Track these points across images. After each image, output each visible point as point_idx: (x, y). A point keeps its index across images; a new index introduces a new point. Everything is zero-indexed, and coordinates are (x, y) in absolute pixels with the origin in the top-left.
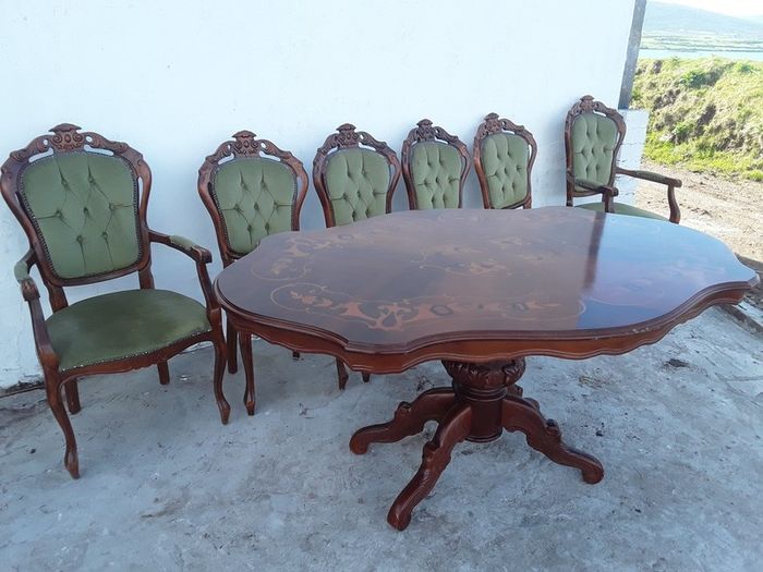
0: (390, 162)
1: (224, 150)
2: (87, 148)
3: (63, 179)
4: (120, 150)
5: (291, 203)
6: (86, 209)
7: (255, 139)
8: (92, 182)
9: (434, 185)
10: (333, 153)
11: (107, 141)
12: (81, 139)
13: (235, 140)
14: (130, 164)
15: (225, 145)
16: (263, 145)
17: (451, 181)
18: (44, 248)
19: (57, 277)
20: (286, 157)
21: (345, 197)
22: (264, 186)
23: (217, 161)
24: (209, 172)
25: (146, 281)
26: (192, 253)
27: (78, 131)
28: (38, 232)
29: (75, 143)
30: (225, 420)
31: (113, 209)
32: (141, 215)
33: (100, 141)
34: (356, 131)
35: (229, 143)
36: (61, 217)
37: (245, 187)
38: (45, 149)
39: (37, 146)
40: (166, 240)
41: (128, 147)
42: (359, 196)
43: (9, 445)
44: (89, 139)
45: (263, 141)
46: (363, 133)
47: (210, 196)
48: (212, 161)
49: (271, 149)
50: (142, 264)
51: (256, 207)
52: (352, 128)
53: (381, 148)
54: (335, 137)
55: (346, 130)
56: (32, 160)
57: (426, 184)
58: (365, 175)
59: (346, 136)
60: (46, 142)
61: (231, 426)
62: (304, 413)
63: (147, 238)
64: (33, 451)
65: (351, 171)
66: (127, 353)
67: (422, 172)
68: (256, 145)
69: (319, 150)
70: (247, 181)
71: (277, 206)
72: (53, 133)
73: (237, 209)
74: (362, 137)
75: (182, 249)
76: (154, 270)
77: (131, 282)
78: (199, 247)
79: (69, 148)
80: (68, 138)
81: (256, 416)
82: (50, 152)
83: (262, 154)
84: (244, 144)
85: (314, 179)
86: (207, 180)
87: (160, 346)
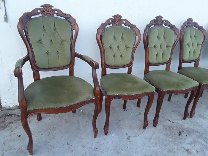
0: (175, 34)
1: (108, 22)
2: (55, 15)
3: (43, 27)
4: (68, 17)
5: (132, 46)
6: (51, 41)
7: (122, 18)
8: (55, 29)
9: (191, 46)
10: (152, 27)
11: (63, 13)
12: (53, 11)
13: (113, 18)
14: (71, 24)
15: (109, 19)
16: (124, 22)
17: (198, 45)
18: (33, 54)
19: (37, 67)
20: (133, 27)
21: (155, 47)
22: (122, 39)
23: (105, 26)
24: (101, 30)
25: (71, 73)
26: (91, 63)
27: (52, 8)
28: (31, 47)
29: (50, 13)
30: (95, 137)
31: (62, 41)
32: (72, 45)
33: (60, 13)
34: (163, 19)
35: (111, 19)
36: (41, 43)
37: (115, 38)
38: (38, 14)
39: (35, 12)
40: (81, 57)
41: (71, 16)
42: (161, 47)
43: (12, 131)
44: (56, 12)
45: (125, 20)
46: (166, 21)
47: (100, 41)
48: (103, 26)
49: (128, 23)
50: (71, 66)
51: (118, 47)
52: (162, 18)
53: (172, 27)
54: (154, 21)
55: (159, 18)
56: (32, 17)
57: (188, 45)
58: (164, 38)
59: (158, 21)
60: (39, 11)
61: (97, 139)
62: (128, 138)
63: (74, 55)
64: (20, 136)
65: (159, 36)
66: (58, 106)
67: (188, 40)
68: (121, 21)
69: (147, 25)
70: (116, 36)
71: (127, 48)
72: (42, 8)
73: (111, 47)
74: (165, 22)
75: (87, 61)
76: (75, 68)
77: (65, 72)
78: (94, 61)
79: (47, 15)
80: (48, 10)
81: (108, 136)
82: (40, 15)
83: (123, 25)
84: (117, 20)
85: (144, 37)
86: (100, 34)
87: (72, 104)
